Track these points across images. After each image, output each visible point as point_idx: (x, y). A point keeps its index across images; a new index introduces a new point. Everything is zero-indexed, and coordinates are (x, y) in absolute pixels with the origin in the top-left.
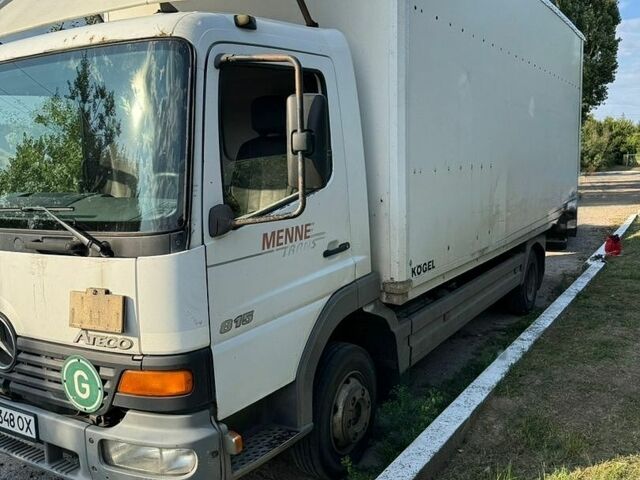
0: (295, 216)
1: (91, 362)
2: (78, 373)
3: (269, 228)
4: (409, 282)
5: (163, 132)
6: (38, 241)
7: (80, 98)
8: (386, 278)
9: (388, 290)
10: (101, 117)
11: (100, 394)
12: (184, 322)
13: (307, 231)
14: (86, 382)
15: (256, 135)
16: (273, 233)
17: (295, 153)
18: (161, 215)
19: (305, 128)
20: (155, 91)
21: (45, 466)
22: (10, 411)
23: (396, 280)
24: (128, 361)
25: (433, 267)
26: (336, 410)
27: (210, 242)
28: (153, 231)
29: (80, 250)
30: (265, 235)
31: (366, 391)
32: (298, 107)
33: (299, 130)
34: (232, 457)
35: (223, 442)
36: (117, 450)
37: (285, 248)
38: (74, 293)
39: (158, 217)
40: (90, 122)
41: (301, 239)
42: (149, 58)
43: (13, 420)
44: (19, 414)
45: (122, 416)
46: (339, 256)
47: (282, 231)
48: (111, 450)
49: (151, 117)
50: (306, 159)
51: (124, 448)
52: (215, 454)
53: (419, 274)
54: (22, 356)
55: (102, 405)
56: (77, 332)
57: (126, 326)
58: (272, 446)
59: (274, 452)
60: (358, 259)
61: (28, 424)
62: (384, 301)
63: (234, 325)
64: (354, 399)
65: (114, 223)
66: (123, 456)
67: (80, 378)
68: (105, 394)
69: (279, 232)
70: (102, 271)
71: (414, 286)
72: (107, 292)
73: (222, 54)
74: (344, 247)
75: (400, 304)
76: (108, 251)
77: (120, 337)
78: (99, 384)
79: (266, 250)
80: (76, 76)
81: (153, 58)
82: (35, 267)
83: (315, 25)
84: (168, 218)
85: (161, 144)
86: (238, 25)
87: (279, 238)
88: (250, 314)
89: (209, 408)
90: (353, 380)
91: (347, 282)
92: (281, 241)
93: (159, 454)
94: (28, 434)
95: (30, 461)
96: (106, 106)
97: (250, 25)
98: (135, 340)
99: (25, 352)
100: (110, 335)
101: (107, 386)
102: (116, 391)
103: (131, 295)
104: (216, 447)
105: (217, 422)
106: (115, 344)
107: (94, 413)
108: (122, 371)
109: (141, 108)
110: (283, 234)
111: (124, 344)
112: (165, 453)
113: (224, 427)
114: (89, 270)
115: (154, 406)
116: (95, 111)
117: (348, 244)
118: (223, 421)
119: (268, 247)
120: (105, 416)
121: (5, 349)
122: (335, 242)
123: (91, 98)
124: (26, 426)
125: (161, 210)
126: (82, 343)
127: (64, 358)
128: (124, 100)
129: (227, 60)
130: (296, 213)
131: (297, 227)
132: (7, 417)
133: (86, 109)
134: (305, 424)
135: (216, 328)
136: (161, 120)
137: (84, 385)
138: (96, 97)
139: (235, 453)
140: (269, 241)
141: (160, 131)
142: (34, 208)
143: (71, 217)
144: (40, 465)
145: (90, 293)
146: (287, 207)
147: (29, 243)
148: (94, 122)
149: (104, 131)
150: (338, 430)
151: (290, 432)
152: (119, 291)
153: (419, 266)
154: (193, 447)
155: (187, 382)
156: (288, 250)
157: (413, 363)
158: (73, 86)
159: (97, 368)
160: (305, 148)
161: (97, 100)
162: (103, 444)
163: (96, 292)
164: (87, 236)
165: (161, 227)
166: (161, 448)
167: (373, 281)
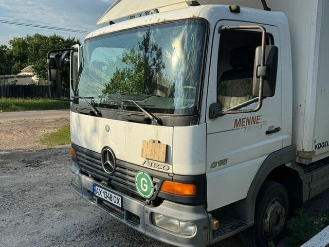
0: (255, 111)
1: (150, 174)
2: (143, 179)
3: (238, 116)
4: (313, 152)
5: (189, 68)
6: (129, 116)
7: (144, 50)
8: (299, 149)
9: (300, 155)
10: (154, 60)
11: (152, 190)
12: (194, 160)
13: (258, 120)
14: (146, 184)
15: (232, 68)
16: (240, 119)
17: (258, 77)
18: (185, 107)
19: (265, 64)
20: (186, 48)
21: (124, 221)
22: (111, 193)
23: (306, 150)
24: (166, 176)
25: (328, 145)
26: (266, 216)
27: (208, 121)
28: (181, 114)
29: (148, 121)
30: (236, 120)
31: (284, 209)
32: (263, 52)
33: (262, 65)
34: (214, 231)
35: (209, 223)
36: (158, 218)
37: (246, 128)
38: (144, 141)
39: (184, 108)
40: (149, 62)
41: (254, 123)
42: (184, 32)
43: (111, 197)
44: (115, 195)
45: (162, 202)
46: (274, 135)
47: (245, 118)
48: (155, 218)
49: (183, 60)
50: (264, 81)
51: (161, 217)
52: (205, 228)
53: (319, 148)
54: (118, 168)
55: (153, 196)
56: (144, 159)
57: (167, 160)
58: (232, 229)
59: (234, 232)
60: (285, 137)
61: (118, 200)
62: (298, 162)
63: (218, 164)
64: (277, 212)
65: (164, 109)
66: (161, 222)
67: (144, 181)
68: (155, 190)
69: (243, 119)
70: (157, 132)
71: (316, 154)
72: (159, 142)
73: (223, 26)
74: (278, 130)
75: (307, 164)
76: (160, 123)
77: (163, 164)
78: (152, 185)
79: (236, 128)
80: (143, 39)
81: (186, 32)
82: (127, 128)
83: (269, 10)
84: (189, 109)
85: (188, 74)
86: (231, 10)
87: (243, 122)
88: (226, 160)
89: (203, 204)
90: (276, 203)
91: (277, 149)
92: (244, 124)
93: (178, 224)
94: (118, 205)
95: (117, 218)
96: (157, 55)
97: (237, 11)
98: (170, 166)
99: (119, 167)
100: (159, 163)
101: (156, 186)
102: (160, 190)
103: (170, 145)
104: (206, 225)
105: (207, 212)
106: (161, 167)
107: (148, 199)
108: (163, 180)
109: (178, 57)
110: (245, 120)
111: (165, 168)
112: (181, 223)
113: (210, 215)
114: (151, 131)
115: (177, 199)
116: (151, 57)
117: (279, 128)
118: (210, 212)
119: (237, 126)
120: (153, 201)
121: (110, 164)
122: (273, 126)
123: (150, 50)
124: (117, 201)
125: (185, 104)
126: (146, 165)
127: (137, 171)
128: (167, 52)
129: (225, 29)
130: (256, 109)
131: (253, 117)
132: (109, 196)
133: (147, 56)
134: (250, 221)
135: (209, 165)
136: (188, 62)
137: (145, 185)
138: (152, 50)
139: (215, 229)
140: (238, 123)
141: (187, 68)
142: (128, 100)
143: (144, 106)
144: (122, 220)
145: (151, 142)
146: (248, 106)
147: (125, 116)
148: (151, 62)
149: (155, 66)
150: (267, 227)
151: (242, 224)
152: (165, 142)
153: (320, 144)
154: (195, 223)
155: (194, 190)
156: (247, 129)
157: (311, 197)
158: (141, 45)
159: (152, 178)
160: (264, 75)
161: (153, 52)
162: (152, 214)
163: (154, 142)
164: (152, 115)
165: (185, 112)
166: (180, 221)
167: (292, 150)
